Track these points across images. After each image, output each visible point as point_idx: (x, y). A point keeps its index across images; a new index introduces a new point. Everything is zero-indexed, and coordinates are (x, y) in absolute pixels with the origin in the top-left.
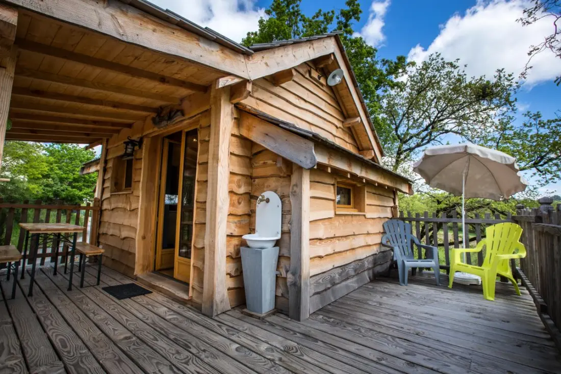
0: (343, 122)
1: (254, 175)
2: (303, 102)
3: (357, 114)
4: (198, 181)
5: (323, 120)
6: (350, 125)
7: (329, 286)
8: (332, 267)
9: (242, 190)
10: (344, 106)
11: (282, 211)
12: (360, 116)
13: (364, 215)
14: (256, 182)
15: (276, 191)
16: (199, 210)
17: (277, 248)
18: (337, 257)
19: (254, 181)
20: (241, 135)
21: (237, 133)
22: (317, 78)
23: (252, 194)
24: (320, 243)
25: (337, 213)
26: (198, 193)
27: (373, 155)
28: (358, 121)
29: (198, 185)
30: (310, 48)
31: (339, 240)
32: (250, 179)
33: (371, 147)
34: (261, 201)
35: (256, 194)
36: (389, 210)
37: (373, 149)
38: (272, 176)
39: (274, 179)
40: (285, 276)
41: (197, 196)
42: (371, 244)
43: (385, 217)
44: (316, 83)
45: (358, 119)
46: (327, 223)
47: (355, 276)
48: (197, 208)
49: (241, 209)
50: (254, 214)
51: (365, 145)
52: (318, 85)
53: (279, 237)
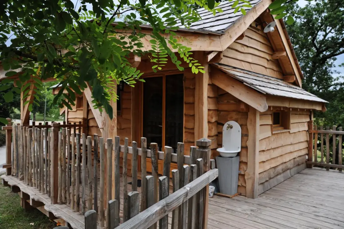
0: (272, 55)
1: (220, 109)
2: (245, 48)
3: (284, 49)
4: (185, 115)
5: (259, 58)
6: (278, 58)
7: (268, 179)
8: (269, 168)
9: (213, 120)
10: (273, 42)
11: (242, 134)
12: (286, 51)
13: (289, 132)
14: (221, 114)
15: (237, 121)
16: (187, 133)
17: (238, 157)
18: (273, 161)
19: (220, 113)
20: (212, 83)
21: (211, 83)
22: (255, 26)
23: (218, 122)
24: (263, 153)
25: (273, 133)
26: (185, 122)
27: (295, 79)
28: (284, 55)
29: (185, 117)
30: (254, 11)
31: (273, 150)
32: (218, 111)
33: (293, 73)
34: (228, 128)
35: (222, 122)
36: (306, 124)
37: (295, 75)
38: (234, 111)
39: (235, 113)
40: (244, 174)
41: (185, 124)
42: (293, 151)
43: (303, 131)
44: (254, 30)
45: (285, 54)
46: (267, 140)
47: (282, 174)
48: (185, 132)
49: (214, 132)
50: (221, 135)
51: (288, 71)
52: (256, 31)
53: (239, 150)
